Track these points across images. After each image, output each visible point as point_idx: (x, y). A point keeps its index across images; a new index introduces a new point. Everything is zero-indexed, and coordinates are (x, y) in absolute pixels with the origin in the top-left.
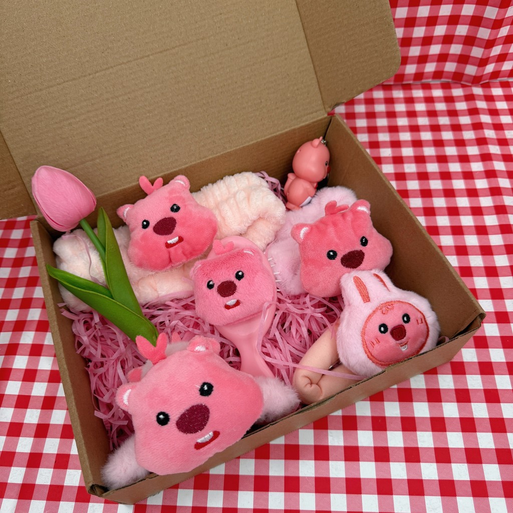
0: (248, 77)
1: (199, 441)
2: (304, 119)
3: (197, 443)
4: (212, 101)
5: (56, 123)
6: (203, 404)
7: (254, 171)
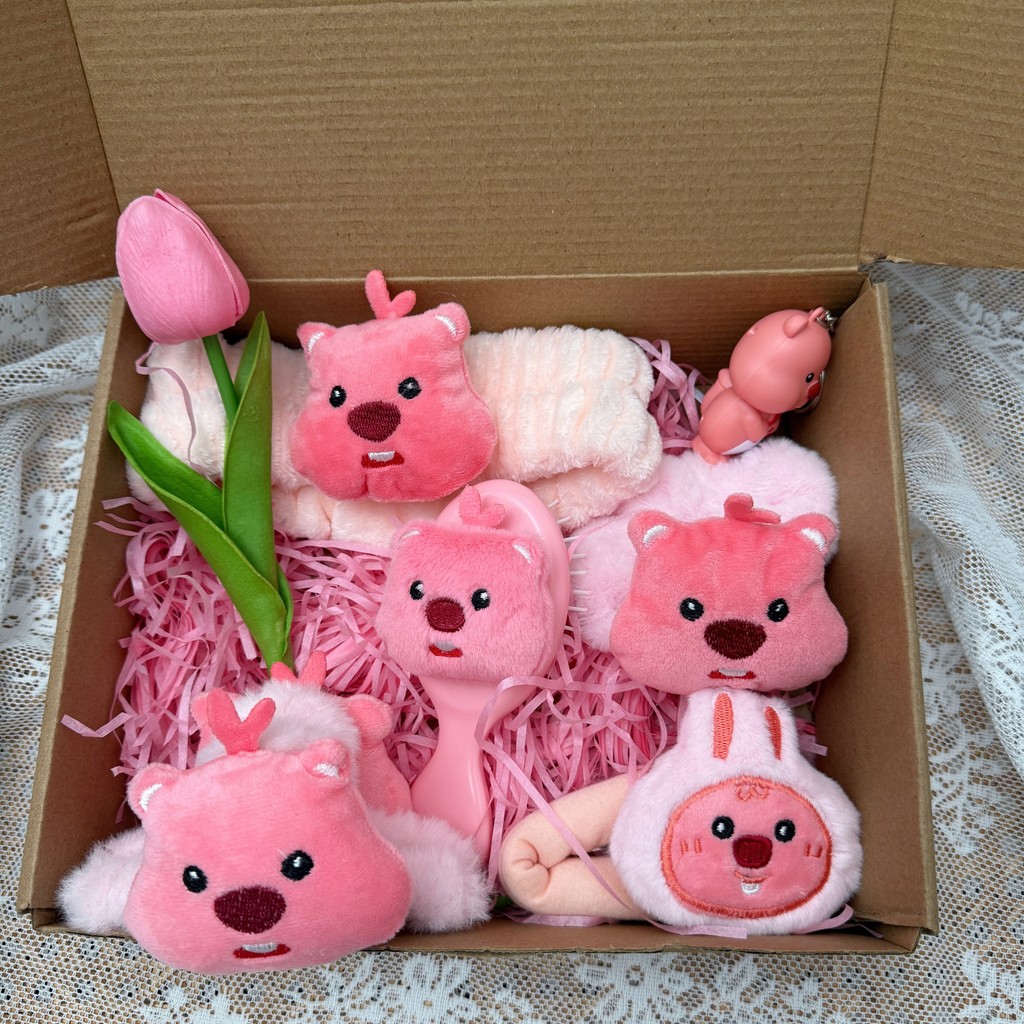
1: (247, 947)
2: (797, 259)
3: (242, 949)
6: (279, 892)
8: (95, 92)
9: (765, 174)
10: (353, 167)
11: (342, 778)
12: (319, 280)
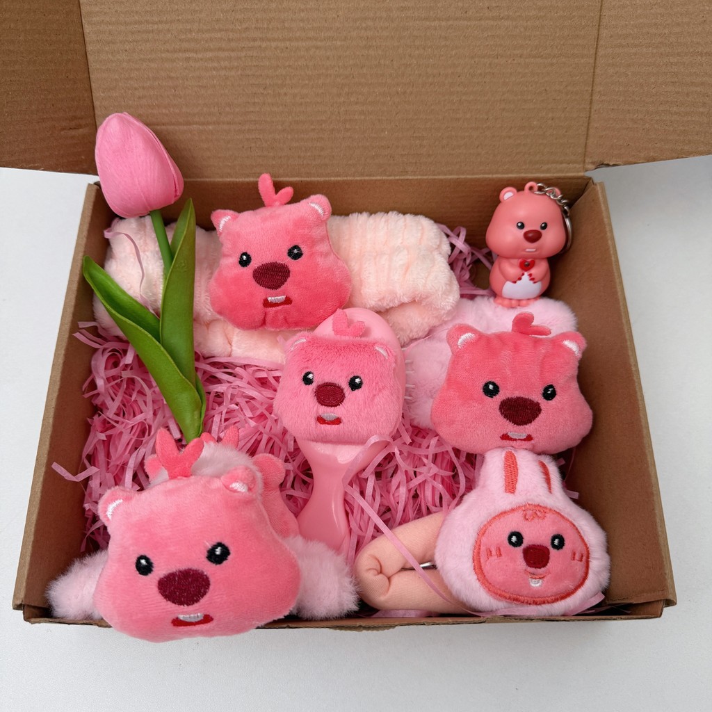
0: (481, 74)
1: (181, 617)
2: (545, 167)
3: (177, 618)
4: (411, 93)
5: (168, 51)
6: (205, 573)
7: (437, 220)
8: (89, 48)
9: (524, 109)
10: (256, 100)
11: (251, 494)
12: (228, 180)
